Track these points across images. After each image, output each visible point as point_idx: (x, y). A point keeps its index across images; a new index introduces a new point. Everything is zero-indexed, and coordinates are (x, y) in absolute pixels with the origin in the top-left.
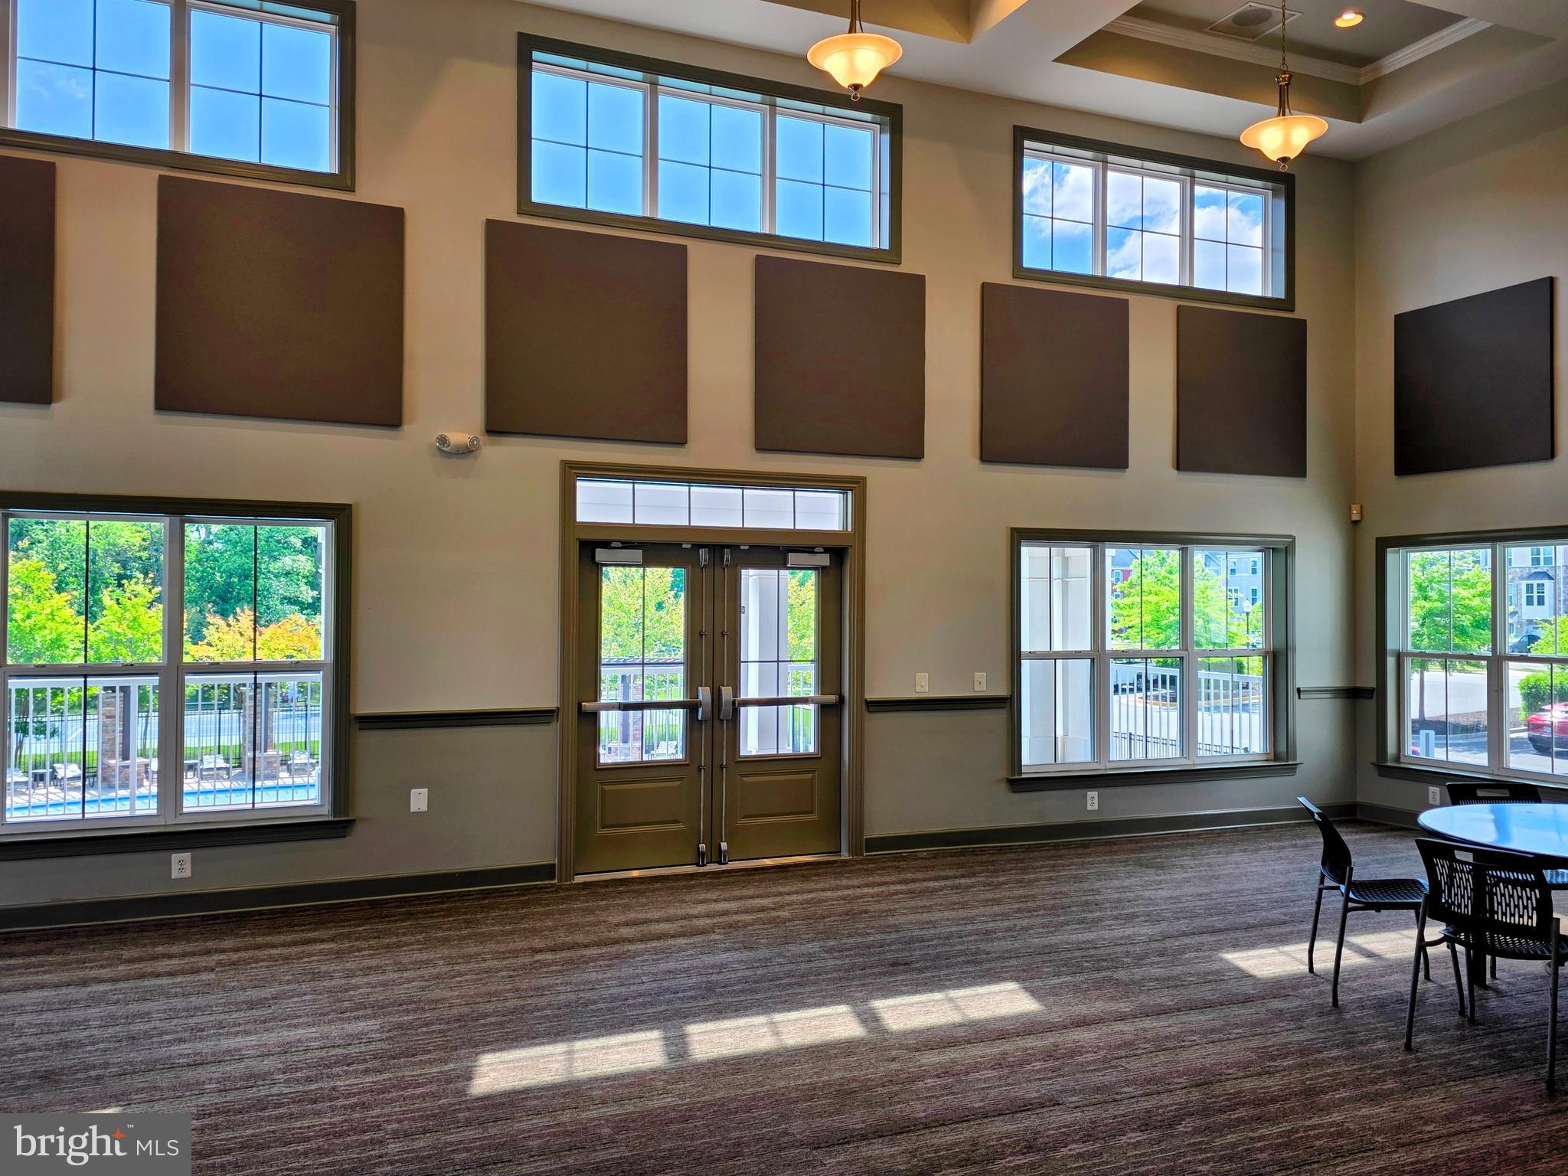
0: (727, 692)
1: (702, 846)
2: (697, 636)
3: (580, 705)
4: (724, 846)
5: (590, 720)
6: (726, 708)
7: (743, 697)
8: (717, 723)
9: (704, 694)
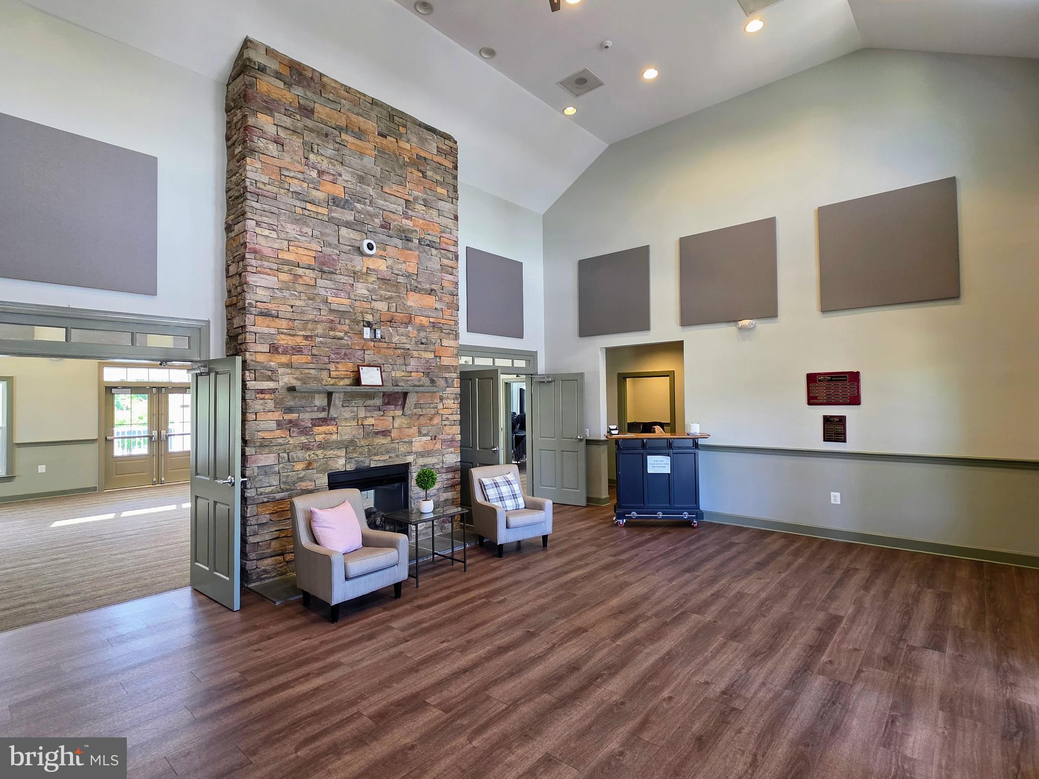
0: (163, 432)
1: (155, 479)
2: (152, 415)
3: (106, 438)
4: (163, 479)
5: (109, 442)
6: (163, 437)
7: (169, 434)
8: (160, 442)
9: (155, 433)
